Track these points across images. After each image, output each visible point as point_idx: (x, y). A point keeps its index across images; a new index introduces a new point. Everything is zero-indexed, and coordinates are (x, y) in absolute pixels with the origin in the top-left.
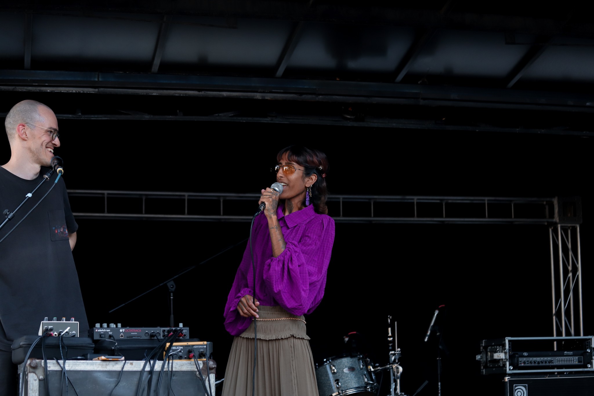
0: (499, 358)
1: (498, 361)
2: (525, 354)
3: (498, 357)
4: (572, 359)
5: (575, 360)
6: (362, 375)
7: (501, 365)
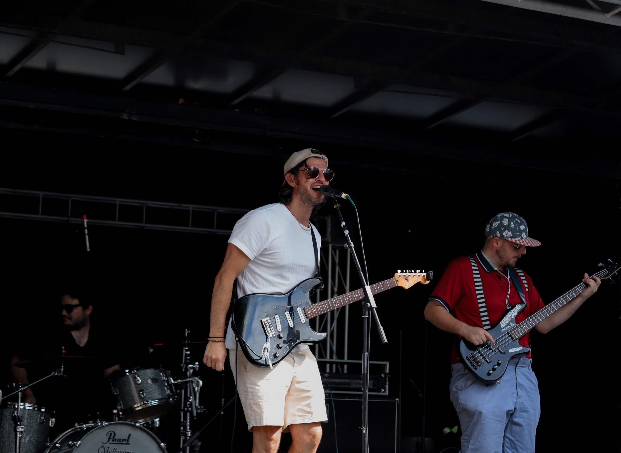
2: (326, 375)
6: (164, 388)
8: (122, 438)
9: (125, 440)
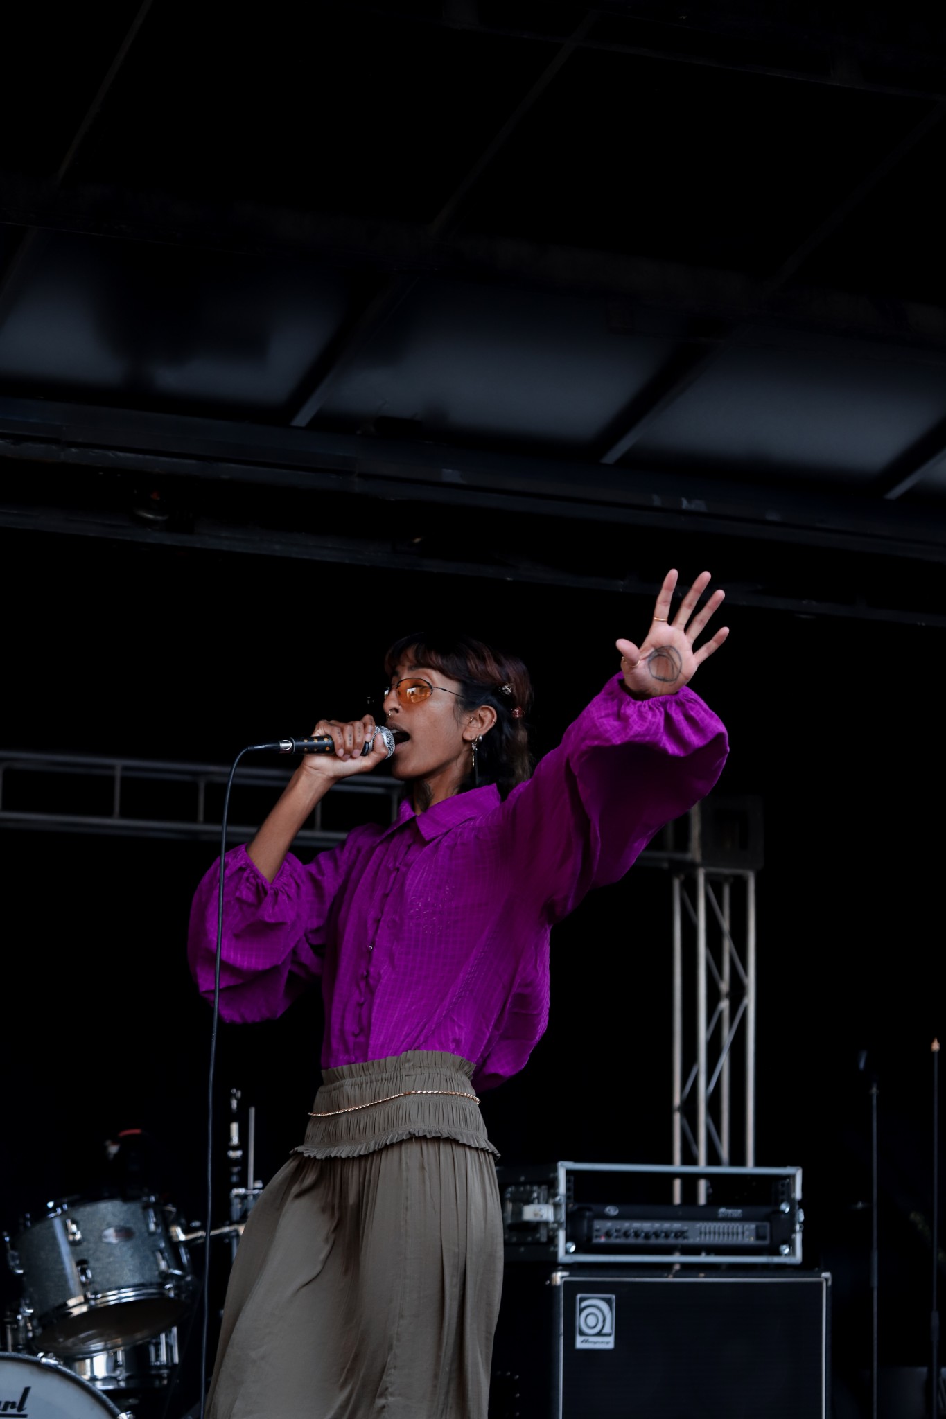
0: (538, 1219)
1: (535, 1226)
2: (612, 1210)
3: (536, 1215)
4: (740, 1230)
5: (746, 1233)
6: (153, 1252)
7: (544, 1239)
8: (4, 1398)
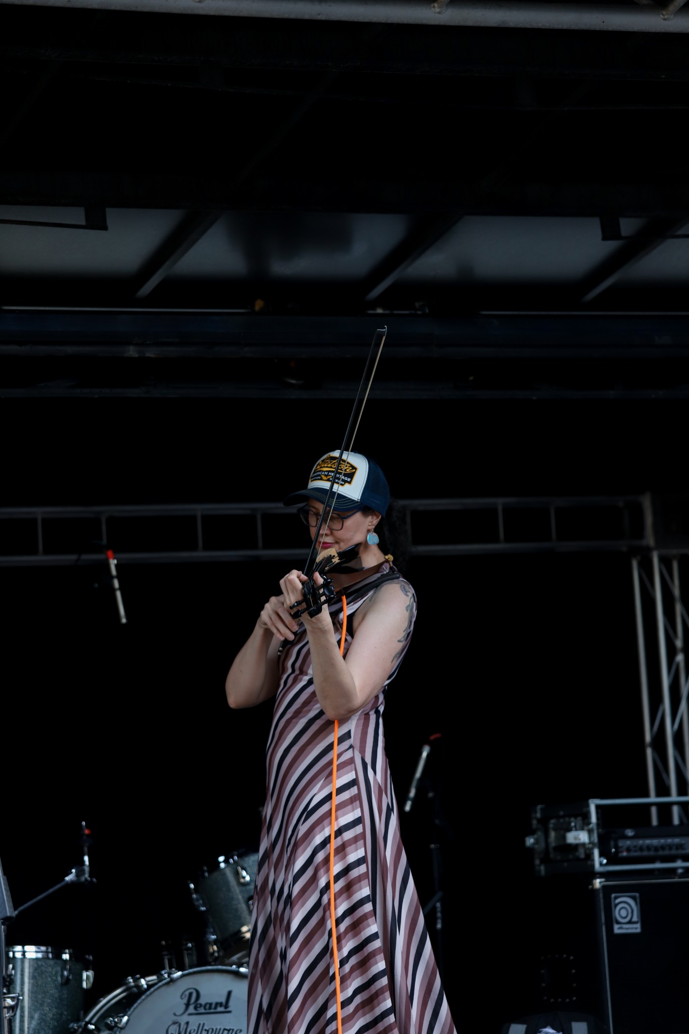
0: (577, 842)
1: (575, 847)
2: (630, 833)
3: (575, 839)
7: (582, 856)
8: (214, 1000)
9: (221, 1004)
